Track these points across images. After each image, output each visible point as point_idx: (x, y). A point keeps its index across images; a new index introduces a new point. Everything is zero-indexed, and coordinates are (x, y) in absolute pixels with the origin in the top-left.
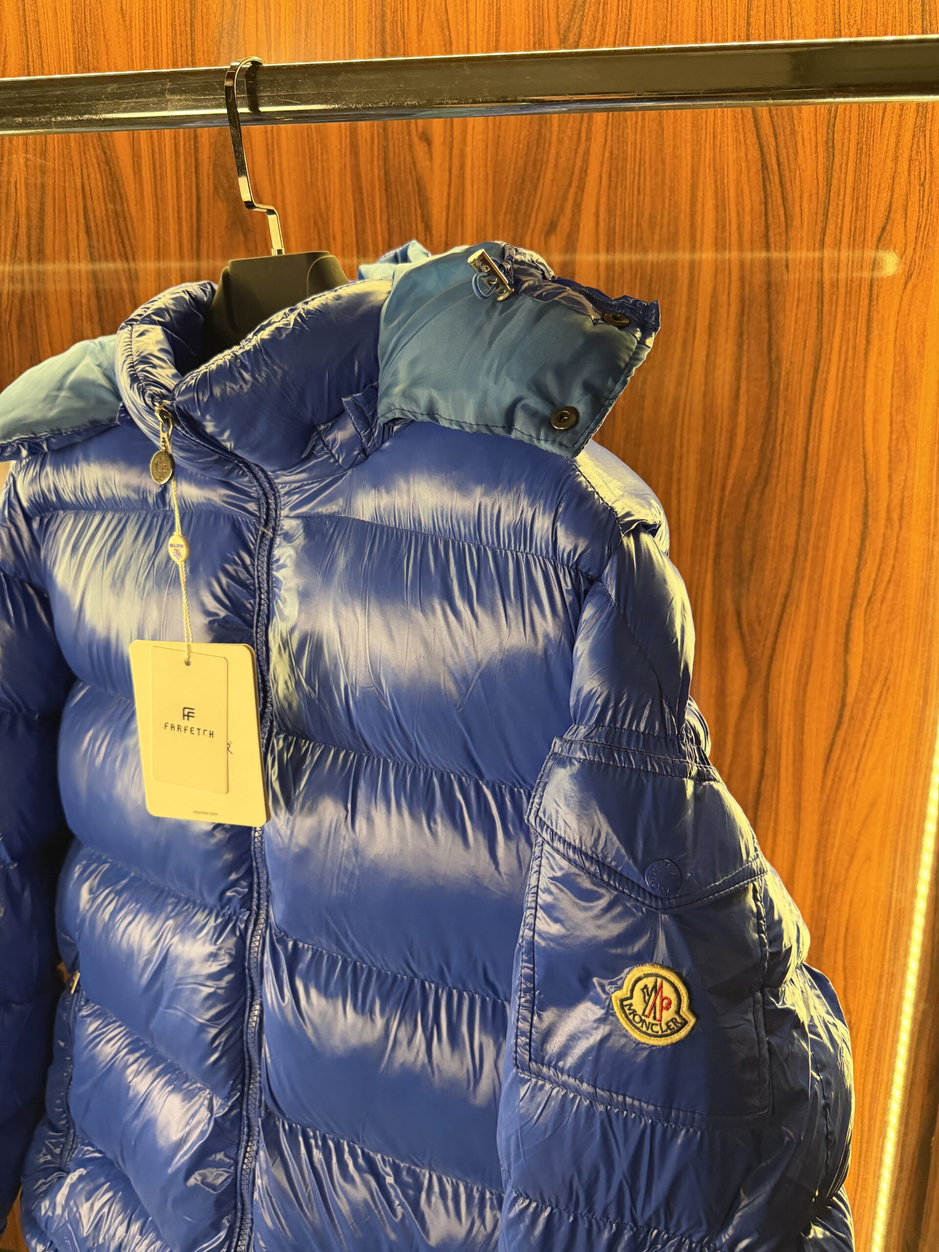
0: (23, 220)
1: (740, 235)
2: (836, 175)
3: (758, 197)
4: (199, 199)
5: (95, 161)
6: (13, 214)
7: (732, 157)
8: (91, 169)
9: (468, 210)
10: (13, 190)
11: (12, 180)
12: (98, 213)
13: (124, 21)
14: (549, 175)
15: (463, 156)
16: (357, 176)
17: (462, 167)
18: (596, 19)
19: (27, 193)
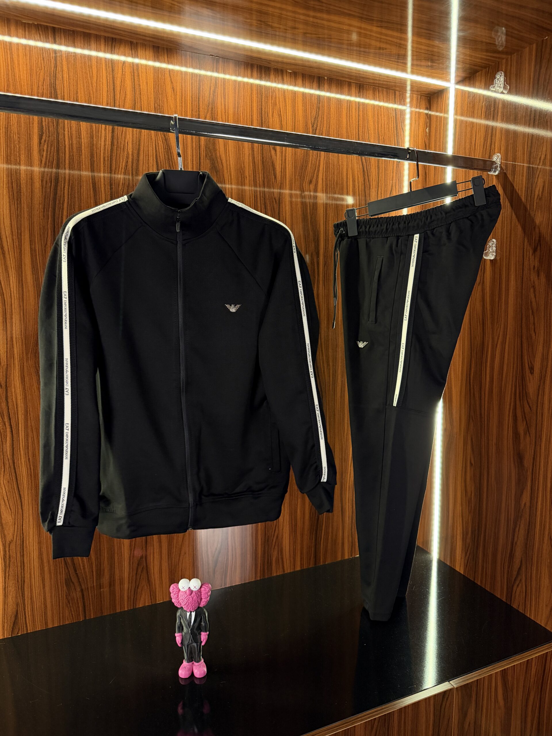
0: (130, 157)
1: (359, 189)
2: (380, 175)
3: (362, 179)
4: (200, 158)
5: (161, 139)
6: (126, 153)
7: (356, 167)
8: (159, 142)
9: (287, 173)
10: (126, 144)
11: (126, 141)
12: (161, 158)
13: (174, 92)
14: (310, 166)
15: (285, 156)
16: (254, 158)
17: (285, 160)
18: (321, 122)
19: (132, 147)
